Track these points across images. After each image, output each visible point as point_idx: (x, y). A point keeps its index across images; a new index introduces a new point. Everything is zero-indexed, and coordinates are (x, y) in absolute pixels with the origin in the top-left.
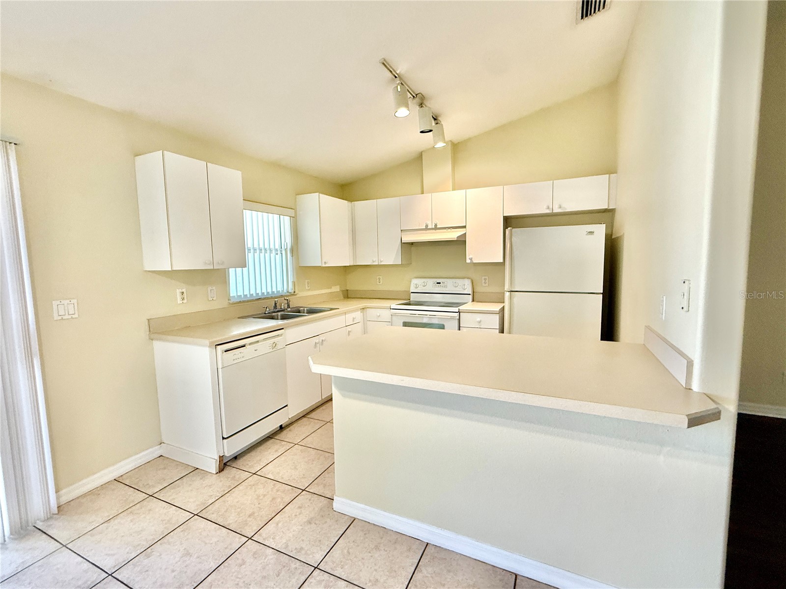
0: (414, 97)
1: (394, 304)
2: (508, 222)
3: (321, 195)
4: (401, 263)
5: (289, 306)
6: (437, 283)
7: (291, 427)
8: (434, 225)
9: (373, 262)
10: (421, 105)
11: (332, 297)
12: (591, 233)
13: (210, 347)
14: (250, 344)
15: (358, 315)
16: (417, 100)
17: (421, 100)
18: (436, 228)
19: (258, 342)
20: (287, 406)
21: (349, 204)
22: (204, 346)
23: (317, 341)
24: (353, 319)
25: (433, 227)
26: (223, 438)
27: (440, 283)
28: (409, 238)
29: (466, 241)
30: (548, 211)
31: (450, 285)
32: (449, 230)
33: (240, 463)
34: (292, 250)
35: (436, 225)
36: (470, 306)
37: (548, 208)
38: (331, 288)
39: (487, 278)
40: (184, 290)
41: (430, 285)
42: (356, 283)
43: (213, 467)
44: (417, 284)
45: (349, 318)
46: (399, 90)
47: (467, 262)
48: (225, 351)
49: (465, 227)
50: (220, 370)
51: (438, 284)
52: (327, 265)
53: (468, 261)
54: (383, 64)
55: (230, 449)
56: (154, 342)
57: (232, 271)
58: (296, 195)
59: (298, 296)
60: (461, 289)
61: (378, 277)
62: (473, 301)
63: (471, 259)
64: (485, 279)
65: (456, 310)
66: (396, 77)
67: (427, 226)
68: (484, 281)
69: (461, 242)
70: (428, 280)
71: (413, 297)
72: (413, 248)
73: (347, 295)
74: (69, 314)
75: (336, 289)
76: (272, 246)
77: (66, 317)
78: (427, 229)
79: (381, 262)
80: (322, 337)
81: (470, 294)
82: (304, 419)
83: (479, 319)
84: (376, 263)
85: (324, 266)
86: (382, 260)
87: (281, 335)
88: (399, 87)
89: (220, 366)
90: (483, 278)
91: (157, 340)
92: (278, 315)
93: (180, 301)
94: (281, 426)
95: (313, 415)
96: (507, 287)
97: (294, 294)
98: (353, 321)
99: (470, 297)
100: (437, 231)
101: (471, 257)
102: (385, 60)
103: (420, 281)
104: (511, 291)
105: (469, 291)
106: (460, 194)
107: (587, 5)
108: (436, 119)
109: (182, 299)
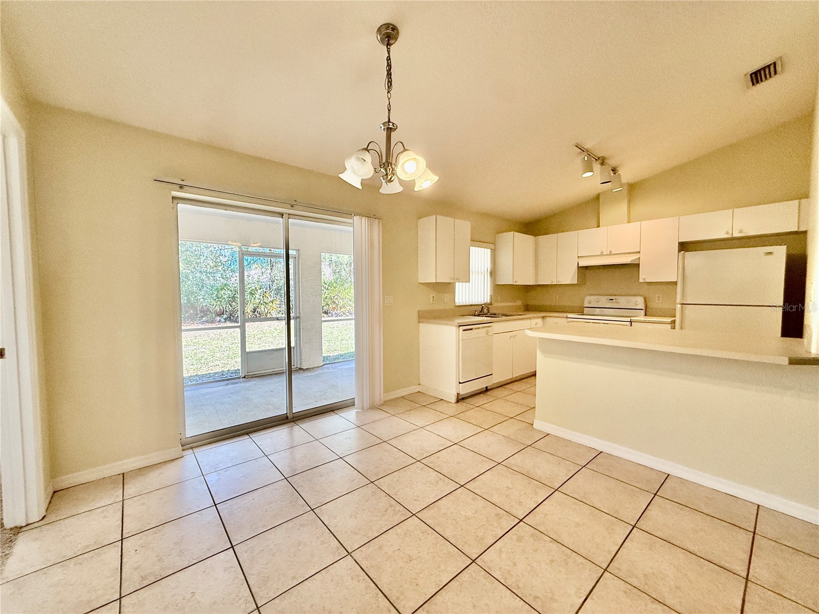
0: (596, 160)
1: (570, 315)
2: (684, 247)
3: (515, 233)
4: (576, 283)
5: (488, 312)
6: (610, 300)
7: (493, 391)
8: (608, 251)
9: (553, 282)
10: (602, 164)
11: (517, 309)
12: (770, 253)
13: (456, 327)
14: (476, 329)
16: (600, 161)
17: (602, 161)
18: (611, 254)
19: (479, 328)
20: (491, 374)
21: (534, 238)
22: (453, 325)
23: (512, 335)
24: (536, 323)
25: (608, 253)
26: (460, 383)
27: (613, 300)
28: (583, 263)
29: (639, 264)
30: (727, 236)
31: (623, 302)
32: (625, 255)
33: (468, 400)
34: (491, 273)
35: (611, 252)
36: (643, 318)
37: (727, 233)
38: (516, 302)
39: (661, 295)
40: (434, 296)
41: (603, 302)
43: (454, 400)
44: (589, 301)
45: (533, 322)
46: (586, 159)
47: (640, 281)
48: (464, 330)
49: (639, 252)
50: (460, 341)
52: (517, 284)
53: (641, 280)
54: (577, 147)
55: (465, 390)
56: (421, 324)
57: (457, 284)
58: (498, 233)
59: (494, 305)
60: (634, 305)
61: (555, 294)
62: (645, 315)
63: (644, 279)
64: (659, 297)
65: (629, 319)
66: (584, 151)
67: (602, 252)
68: (657, 298)
69: (635, 266)
70: (601, 297)
71: (586, 310)
72: (589, 270)
73: (528, 308)
75: (519, 303)
76: (476, 270)
78: (602, 255)
79: (559, 282)
80: (514, 333)
81: (642, 309)
84: (555, 283)
85: (514, 284)
86: (560, 280)
87: (491, 326)
88: (586, 157)
89: (461, 339)
90: (657, 295)
91: (422, 322)
93: (432, 302)
94: (487, 387)
95: (507, 386)
96: (678, 300)
97: (491, 304)
98: (536, 325)
99: (643, 312)
100: (612, 256)
101: (644, 277)
102: (577, 143)
103: (593, 298)
104: (683, 304)
105: (642, 307)
106: (635, 225)
107: (757, 77)
108: (614, 170)
109: (433, 300)
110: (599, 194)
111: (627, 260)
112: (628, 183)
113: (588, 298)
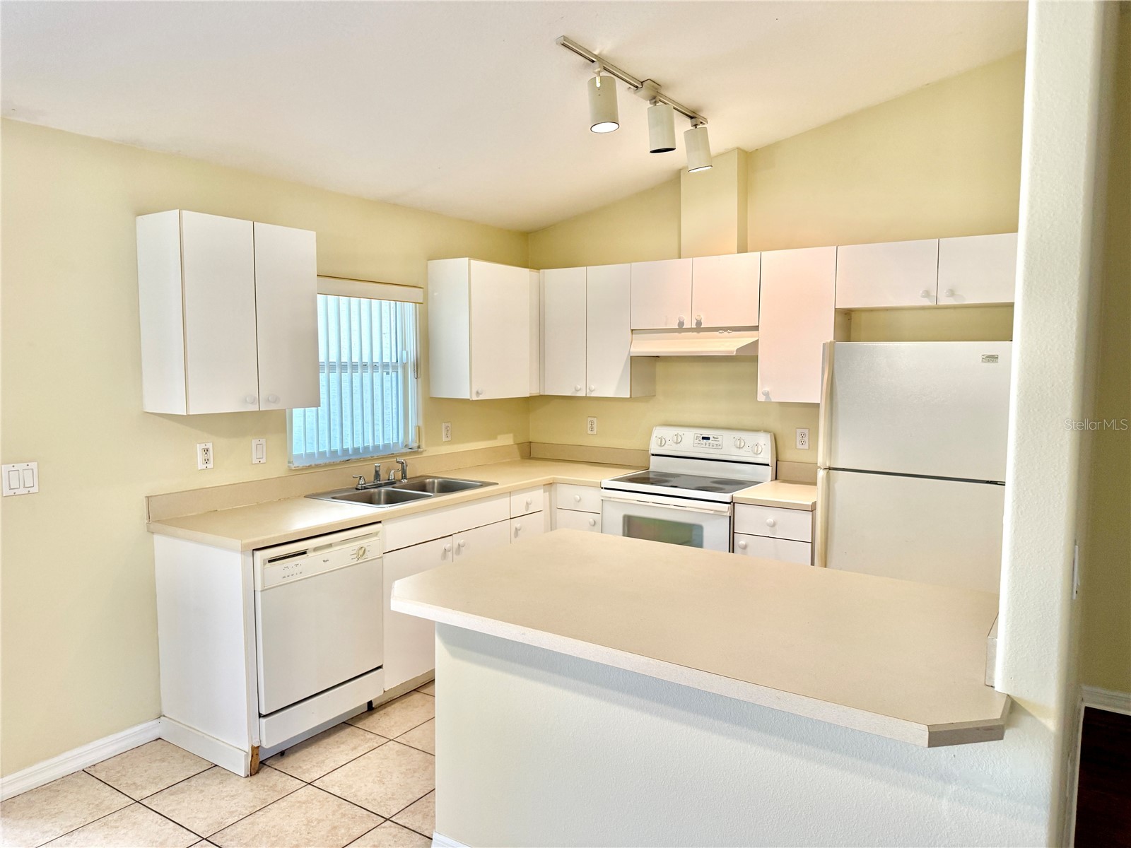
0: (637, 87)
1: (607, 477)
3: (473, 262)
4: (629, 396)
5: (404, 477)
6: (704, 438)
7: (389, 709)
8: (694, 322)
9: (577, 391)
10: (654, 100)
11: (498, 459)
12: (992, 358)
13: (242, 552)
14: (316, 549)
15: (538, 498)
16: (646, 91)
17: (655, 92)
18: (699, 328)
19: (330, 545)
20: (380, 667)
21: (534, 273)
22: (233, 550)
23: (448, 546)
24: (528, 504)
25: (694, 326)
26: (260, 716)
27: (708, 438)
28: (642, 348)
29: (757, 357)
30: (928, 301)
31: (728, 445)
32: (726, 333)
33: (288, 763)
35: (699, 323)
36: (767, 491)
37: (927, 295)
38: (496, 438)
39: (807, 432)
40: (209, 446)
41: (690, 442)
42: (546, 431)
43: (241, 765)
45: (518, 503)
46: (598, 85)
47: (759, 399)
48: (270, 561)
49: (756, 328)
50: (259, 594)
51: (705, 441)
52: (481, 397)
53: (761, 398)
54: (563, 45)
55: (273, 736)
57: (298, 412)
58: (432, 258)
59: (425, 454)
60: (751, 454)
61: (590, 419)
62: (775, 480)
63: (767, 394)
64: (803, 435)
65: (726, 497)
66: (593, 61)
67: (681, 324)
68: (799, 438)
69: (748, 357)
70: (683, 430)
71: (656, 465)
72: (660, 367)
73: (529, 453)
74: (25, 487)
75: (506, 440)
76: (377, 359)
77: (22, 491)
78: (681, 328)
79: (591, 391)
80: (458, 540)
81: (768, 465)
82: (417, 696)
83: (770, 520)
84: (582, 394)
85: (475, 398)
86: (593, 387)
87: (376, 534)
88: (598, 80)
89: (259, 588)
90: (799, 431)
91: (159, 533)
92: (380, 493)
93: (201, 466)
94: (370, 703)
97: (415, 451)
98: (527, 509)
99: (768, 472)
100: (702, 334)
101: (767, 389)
102: (565, 38)
103: (669, 433)
104: (830, 469)
105: (766, 457)
108: (693, 116)
109: (207, 461)
110: (680, 171)
111: (729, 345)
112: (738, 148)
113: (659, 432)
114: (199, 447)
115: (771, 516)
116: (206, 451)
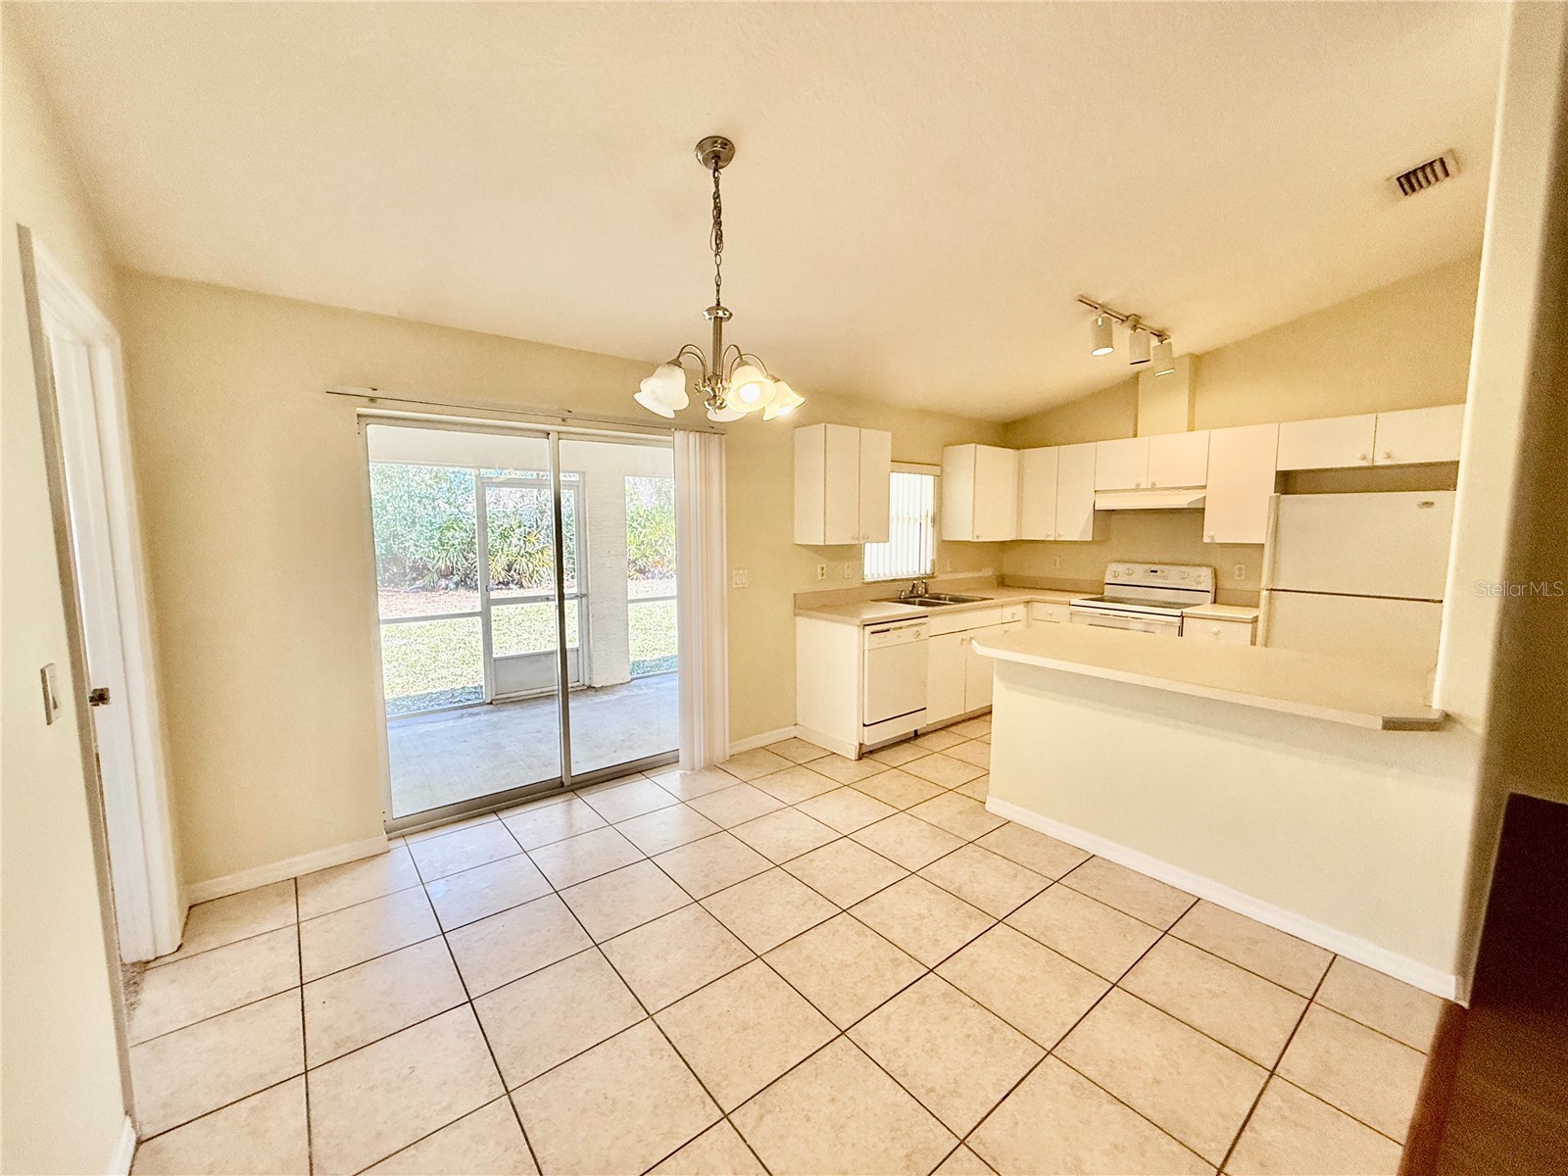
0: (1125, 321)
1: (1076, 599)
2: (1287, 482)
3: (980, 447)
4: (1091, 539)
5: (926, 592)
7: (928, 737)
8: (1150, 483)
9: (1048, 536)
10: (1134, 328)
11: (983, 584)
12: (1429, 504)
13: (859, 626)
14: (894, 629)
15: (1020, 610)
16: (1130, 323)
17: (1135, 322)
18: (1153, 488)
19: (901, 628)
20: (924, 709)
21: (1017, 452)
22: (854, 625)
23: (964, 637)
24: (1013, 614)
25: (1149, 487)
26: (864, 725)
27: (1156, 572)
28: (1105, 504)
29: (1204, 509)
30: (1364, 464)
31: (1173, 576)
32: (1177, 492)
33: (876, 756)
34: (934, 520)
35: (1153, 485)
36: (1208, 609)
37: (1364, 458)
38: (981, 570)
39: (1243, 567)
40: (824, 566)
41: (1139, 574)
42: (1017, 565)
43: (853, 754)
44: (1115, 572)
45: (1008, 612)
46: (1100, 323)
47: (1204, 541)
48: (874, 633)
49: (1205, 487)
50: (866, 652)
51: (1153, 573)
52: (980, 540)
53: (1206, 540)
54: (1081, 301)
55: (873, 737)
56: (798, 619)
57: (868, 546)
58: (945, 446)
59: (937, 579)
60: (1193, 583)
61: (1054, 558)
62: (1215, 602)
63: (1212, 537)
64: (1240, 569)
66: (1097, 308)
67: (1138, 485)
69: (1196, 513)
70: (1135, 566)
71: (1109, 591)
72: (1114, 517)
73: (1003, 582)
74: (742, 584)
75: (988, 572)
76: (906, 516)
77: (741, 586)
78: (1137, 489)
79: (1060, 536)
80: (971, 633)
81: (1208, 592)
82: (943, 732)
83: (1215, 630)
84: (1052, 538)
85: (976, 540)
86: (1061, 533)
87: (925, 624)
88: (1100, 320)
89: (866, 648)
91: (803, 616)
92: (917, 600)
93: (820, 578)
94: (916, 731)
95: (953, 729)
96: (1265, 582)
97: (932, 576)
98: (1013, 617)
99: (1210, 597)
100: (1156, 493)
101: (1212, 533)
102: (1082, 296)
103: (1121, 568)
104: (1272, 590)
105: (1208, 585)
106: (1200, 436)
107: (1410, 181)
108: (1161, 335)
109: (823, 575)
110: (1138, 373)
111: (1182, 500)
112: (1190, 354)
113: (1113, 567)
114: (820, 566)
115: (1216, 626)
116: (823, 568)
